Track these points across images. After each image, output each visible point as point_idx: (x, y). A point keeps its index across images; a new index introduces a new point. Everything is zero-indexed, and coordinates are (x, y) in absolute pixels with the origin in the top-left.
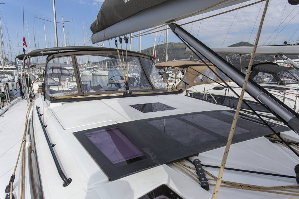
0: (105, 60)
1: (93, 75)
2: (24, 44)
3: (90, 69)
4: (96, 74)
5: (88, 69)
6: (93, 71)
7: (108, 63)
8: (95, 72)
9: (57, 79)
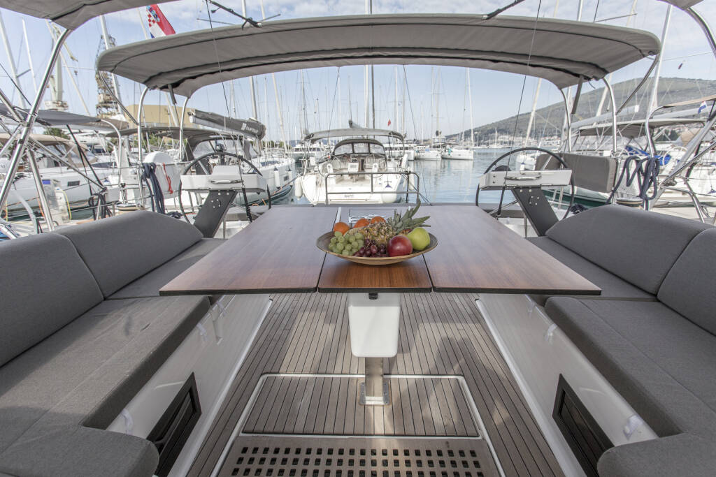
0: (470, 130)
1: (443, 158)
2: (152, 18)
3: (438, 147)
4: (449, 157)
5: (434, 147)
6: (443, 150)
7: (475, 135)
8: (447, 153)
9: (355, 166)
